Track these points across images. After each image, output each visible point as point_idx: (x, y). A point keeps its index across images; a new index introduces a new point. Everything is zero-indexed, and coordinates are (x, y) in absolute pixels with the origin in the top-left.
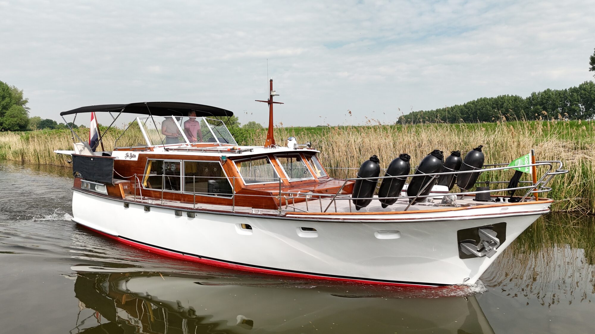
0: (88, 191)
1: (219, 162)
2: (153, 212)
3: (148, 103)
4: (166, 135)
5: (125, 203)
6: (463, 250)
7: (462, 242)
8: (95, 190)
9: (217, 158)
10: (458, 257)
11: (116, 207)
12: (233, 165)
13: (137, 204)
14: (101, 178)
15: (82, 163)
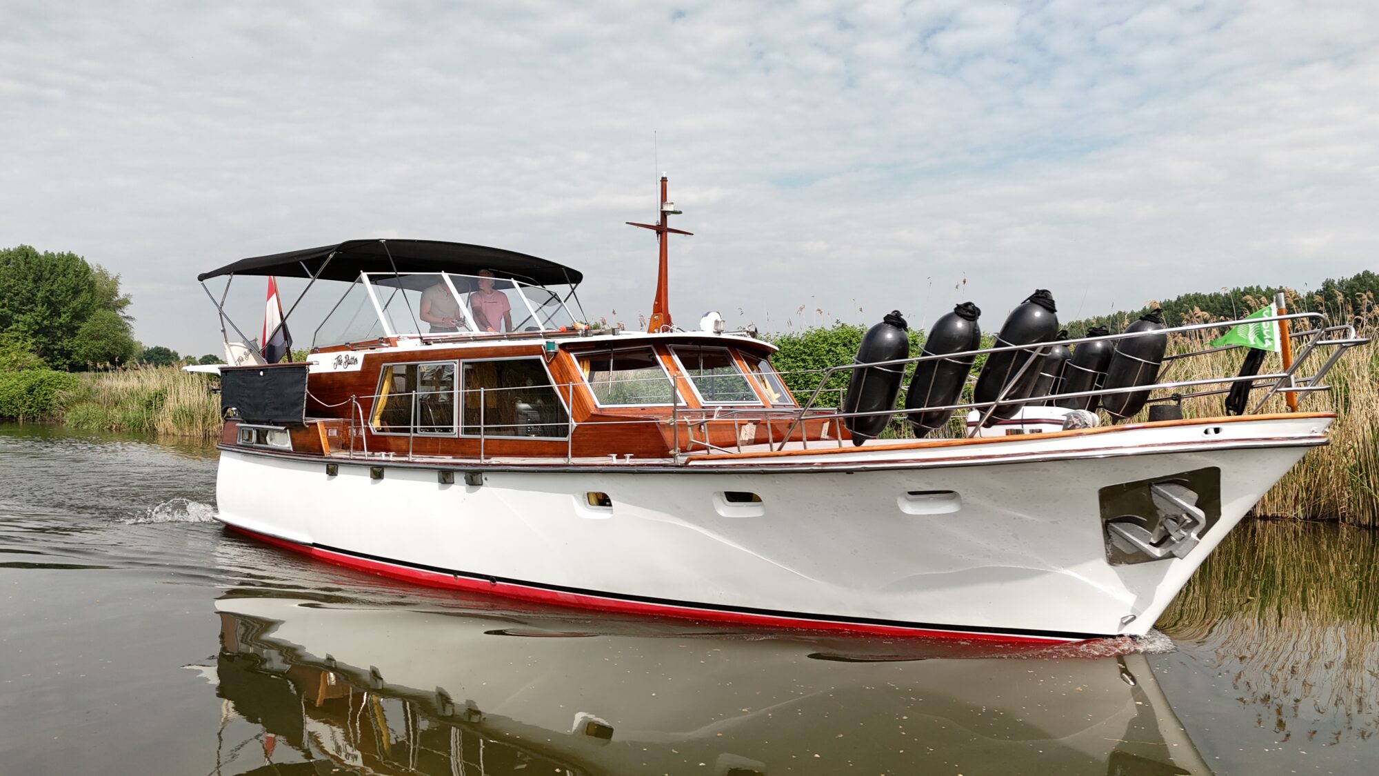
0: (252, 447)
1: (541, 357)
2: (390, 479)
3: (387, 241)
4: (431, 323)
5: (328, 464)
6: (1117, 543)
8: (267, 444)
9: (537, 350)
12: (572, 364)
13: (350, 464)
14: (279, 413)
15: (240, 386)
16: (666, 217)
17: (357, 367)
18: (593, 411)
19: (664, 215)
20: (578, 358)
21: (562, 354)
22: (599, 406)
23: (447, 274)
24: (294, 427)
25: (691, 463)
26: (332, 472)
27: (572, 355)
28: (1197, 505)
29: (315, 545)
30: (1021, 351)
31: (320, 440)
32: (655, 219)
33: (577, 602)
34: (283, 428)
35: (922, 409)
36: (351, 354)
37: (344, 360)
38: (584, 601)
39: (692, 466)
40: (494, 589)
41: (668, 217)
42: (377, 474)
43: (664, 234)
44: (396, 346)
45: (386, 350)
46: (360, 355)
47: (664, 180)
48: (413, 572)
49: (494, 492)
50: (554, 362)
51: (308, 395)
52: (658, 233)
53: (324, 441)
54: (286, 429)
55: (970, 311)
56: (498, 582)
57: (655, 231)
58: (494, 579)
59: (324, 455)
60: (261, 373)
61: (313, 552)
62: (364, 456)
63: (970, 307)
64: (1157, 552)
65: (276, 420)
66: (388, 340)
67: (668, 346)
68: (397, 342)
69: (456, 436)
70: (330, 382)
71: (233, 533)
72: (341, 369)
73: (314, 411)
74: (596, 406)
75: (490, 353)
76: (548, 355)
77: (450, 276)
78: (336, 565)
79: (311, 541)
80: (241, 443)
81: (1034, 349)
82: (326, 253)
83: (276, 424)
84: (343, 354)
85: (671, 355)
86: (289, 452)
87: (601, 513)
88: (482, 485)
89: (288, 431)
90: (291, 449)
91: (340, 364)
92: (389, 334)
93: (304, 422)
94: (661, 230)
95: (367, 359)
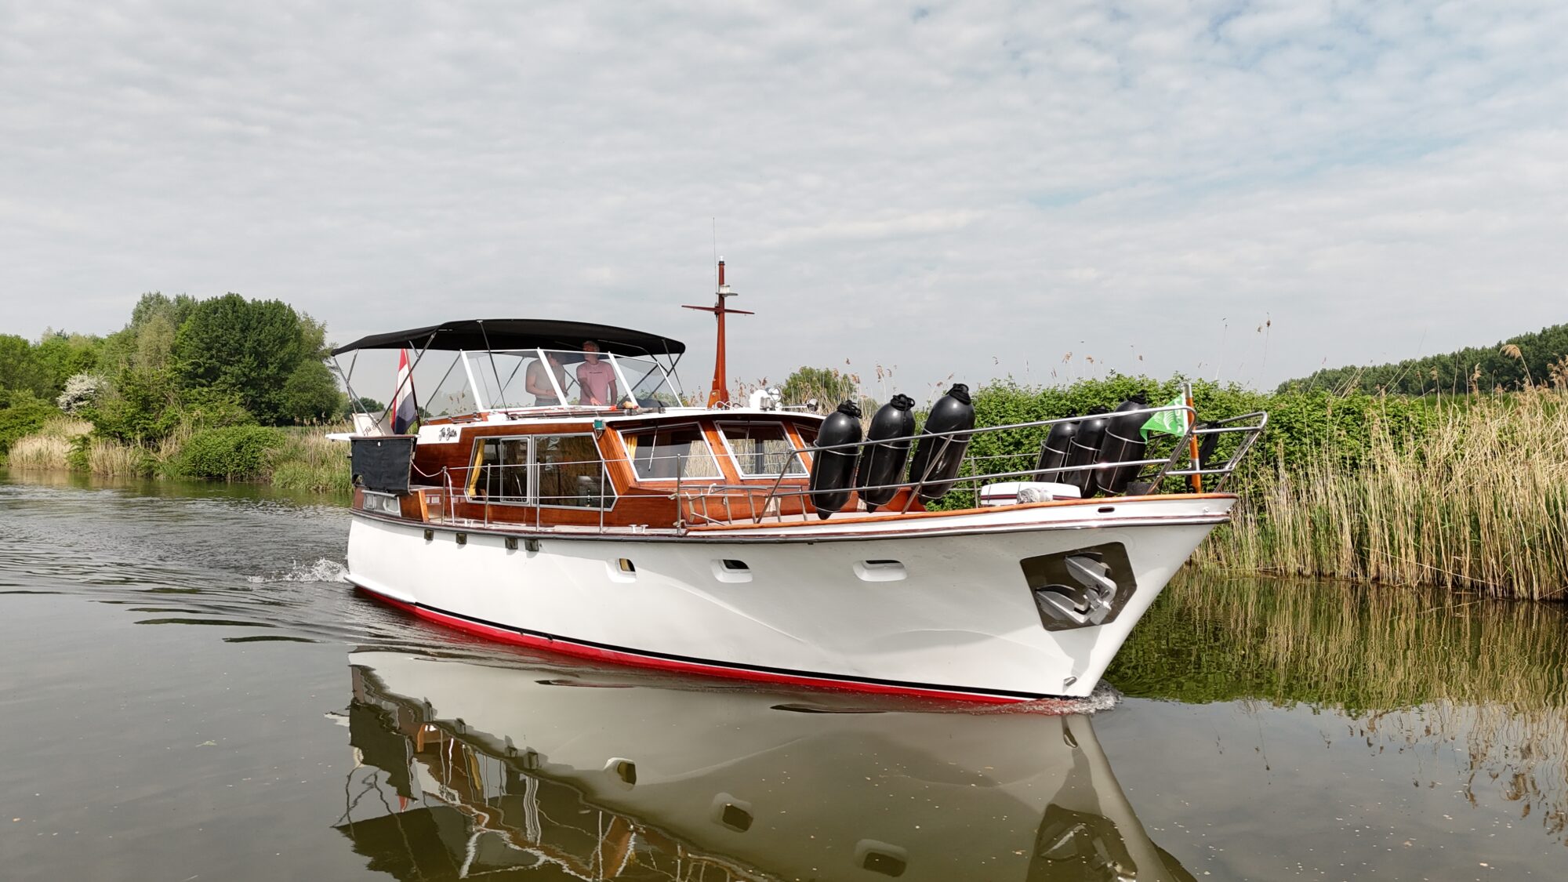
0: (373, 512)
1: (593, 434)
2: (472, 546)
3: (484, 321)
4: (536, 395)
5: (426, 530)
6: (1047, 610)
7: (1038, 590)
8: (383, 509)
9: (586, 427)
10: (1038, 627)
11: (410, 540)
12: (617, 440)
13: (445, 530)
14: (391, 481)
15: (364, 455)
16: (723, 299)
17: (456, 440)
18: (632, 484)
19: (722, 297)
20: (624, 435)
21: (609, 431)
22: (639, 480)
23: (542, 350)
24: (403, 495)
25: (690, 534)
26: (429, 537)
27: (619, 433)
28: (1107, 574)
29: (417, 604)
30: (938, 438)
31: (420, 507)
32: (713, 302)
33: (615, 658)
34: (393, 495)
35: (864, 488)
36: (452, 427)
37: (447, 433)
38: (622, 658)
39: (690, 536)
40: (552, 646)
41: (726, 299)
42: (462, 539)
43: (721, 315)
44: (487, 420)
45: (478, 424)
46: (458, 428)
47: (722, 264)
48: (490, 630)
49: (549, 557)
50: (603, 439)
51: (412, 466)
52: (716, 313)
53: (423, 508)
54: (396, 496)
55: (902, 402)
56: (554, 640)
57: (713, 313)
58: (551, 637)
59: (422, 521)
60: (379, 444)
61: (417, 611)
62: (451, 522)
63: (902, 398)
64: (1081, 619)
65: (389, 488)
66: (480, 415)
67: (715, 422)
68: (488, 417)
69: (529, 505)
70: (436, 453)
71: (361, 594)
72: (444, 441)
73: (417, 480)
74: (635, 480)
75: (555, 429)
76: (598, 433)
77: (545, 353)
78: (433, 623)
79: (413, 600)
80: (364, 508)
81: (947, 436)
82: (428, 334)
83: (389, 492)
84: (446, 426)
85: (716, 431)
86: (398, 517)
87: (627, 578)
88: (538, 550)
89: (398, 498)
90: (400, 515)
91: (444, 436)
92: (481, 410)
93: (409, 490)
94: (720, 310)
95: (464, 431)
